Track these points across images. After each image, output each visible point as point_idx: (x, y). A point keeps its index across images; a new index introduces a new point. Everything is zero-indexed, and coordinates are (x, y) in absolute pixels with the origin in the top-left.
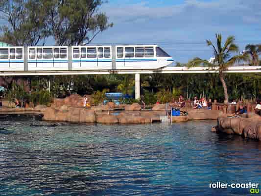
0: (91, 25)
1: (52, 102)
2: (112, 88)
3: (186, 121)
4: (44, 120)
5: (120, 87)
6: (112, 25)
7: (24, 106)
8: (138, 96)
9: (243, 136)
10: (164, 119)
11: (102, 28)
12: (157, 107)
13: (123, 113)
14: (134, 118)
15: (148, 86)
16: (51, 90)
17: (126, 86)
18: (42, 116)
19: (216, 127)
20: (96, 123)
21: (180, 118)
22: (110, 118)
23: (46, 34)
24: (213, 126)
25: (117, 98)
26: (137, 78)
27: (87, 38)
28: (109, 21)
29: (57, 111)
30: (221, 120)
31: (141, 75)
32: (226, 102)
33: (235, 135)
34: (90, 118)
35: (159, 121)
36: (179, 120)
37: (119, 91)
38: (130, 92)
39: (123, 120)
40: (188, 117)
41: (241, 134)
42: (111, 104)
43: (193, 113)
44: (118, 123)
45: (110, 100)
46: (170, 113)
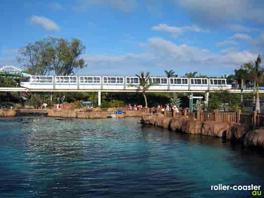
0: (76, 65)
1: (53, 106)
2: (86, 99)
3: (125, 117)
4: (48, 116)
5: (90, 99)
6: (87, 66)
7: (37, 108)
8: (99, 104)
9: (155, 125)
10: (114, 116)
11: (81, 67)
12: (109, 110)
13: (91, 113)
14: (97, 115)
15: (105, 98)
16: (52, 100)
17: (94, 98)
18: (48, 113)
19: (141, 120)
20: (77, 117)
21: (122, 115)
22: (85, 115)
23: (51, 69)
24: (139, 120)
25: (88, 104)
26: (100, 94)
27: (73, 72)
28: (85, 63)
29: (55, 111)
30: (143, 117)
31: (102, 92)
32: (146, 107)
33: (151, 124)
34: (74, 115)
35: (111, 117)
36: (121, 117)
37: (90, 101)
38: (95, 101)
39: (91, 117)
40: (126, 115)
41: (154, 123)
42: (85, 107)
43: (129, 113)
44: (89, 118)
45: (85, 105)
46: (116, 113)
